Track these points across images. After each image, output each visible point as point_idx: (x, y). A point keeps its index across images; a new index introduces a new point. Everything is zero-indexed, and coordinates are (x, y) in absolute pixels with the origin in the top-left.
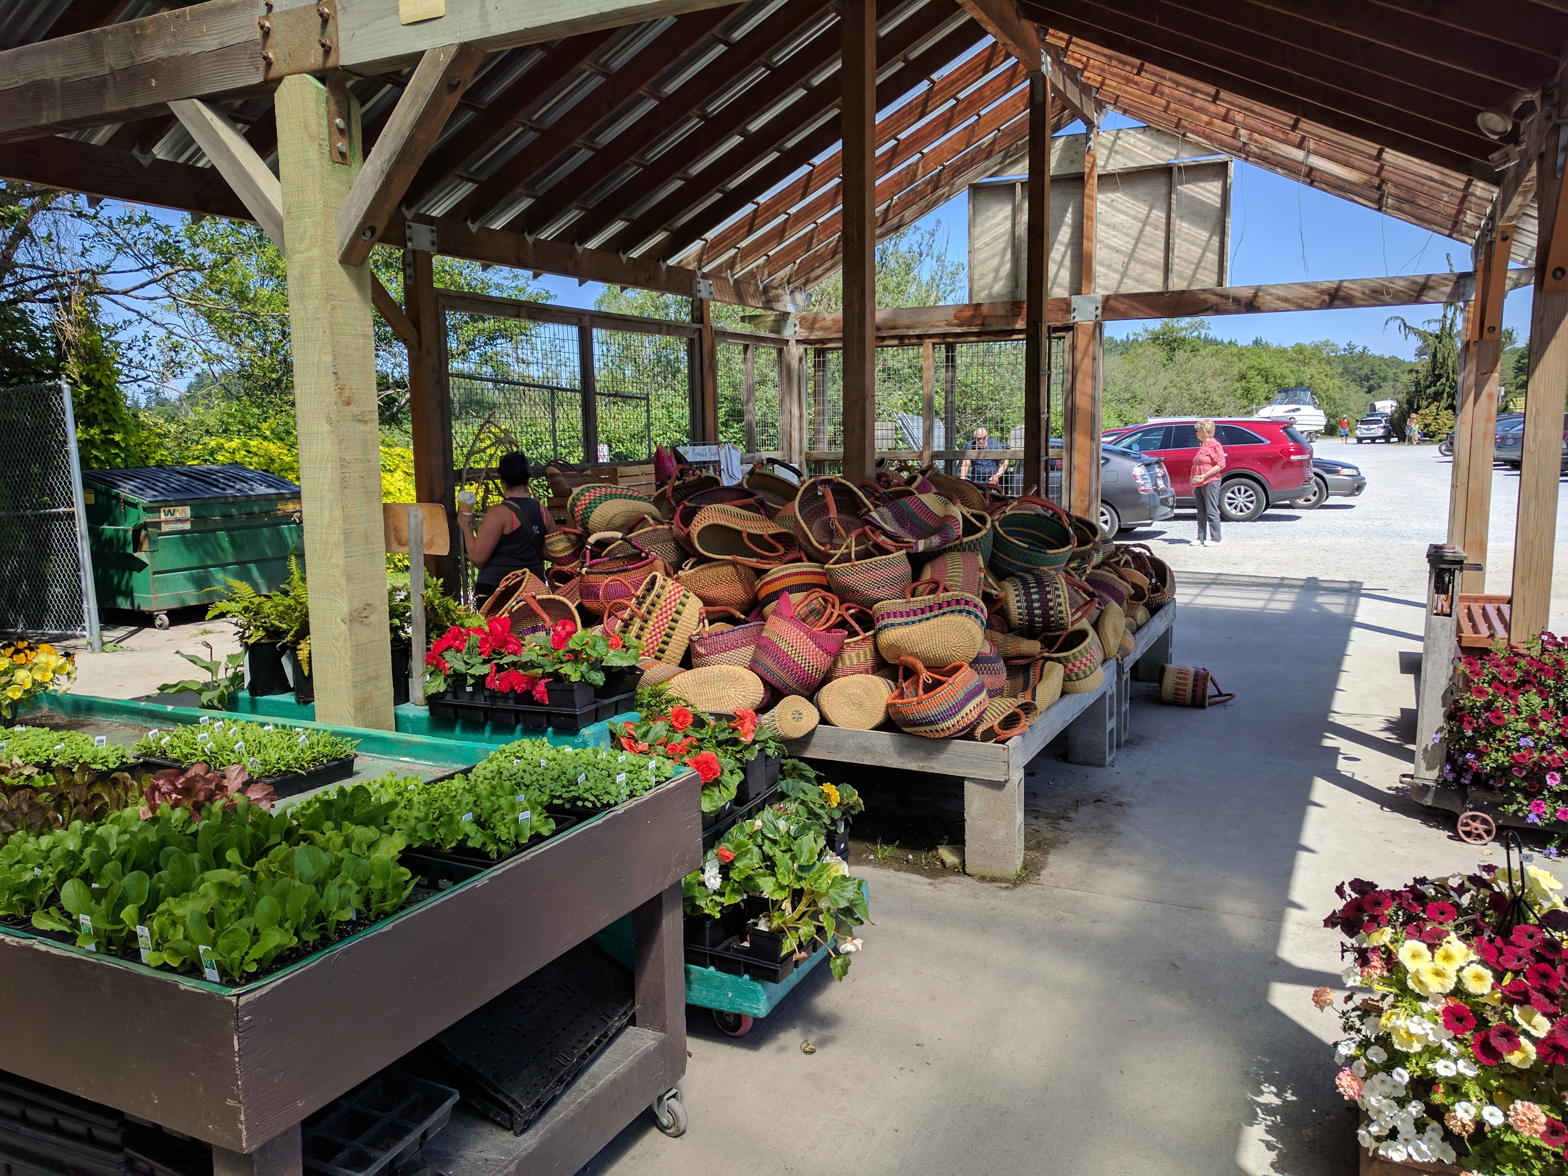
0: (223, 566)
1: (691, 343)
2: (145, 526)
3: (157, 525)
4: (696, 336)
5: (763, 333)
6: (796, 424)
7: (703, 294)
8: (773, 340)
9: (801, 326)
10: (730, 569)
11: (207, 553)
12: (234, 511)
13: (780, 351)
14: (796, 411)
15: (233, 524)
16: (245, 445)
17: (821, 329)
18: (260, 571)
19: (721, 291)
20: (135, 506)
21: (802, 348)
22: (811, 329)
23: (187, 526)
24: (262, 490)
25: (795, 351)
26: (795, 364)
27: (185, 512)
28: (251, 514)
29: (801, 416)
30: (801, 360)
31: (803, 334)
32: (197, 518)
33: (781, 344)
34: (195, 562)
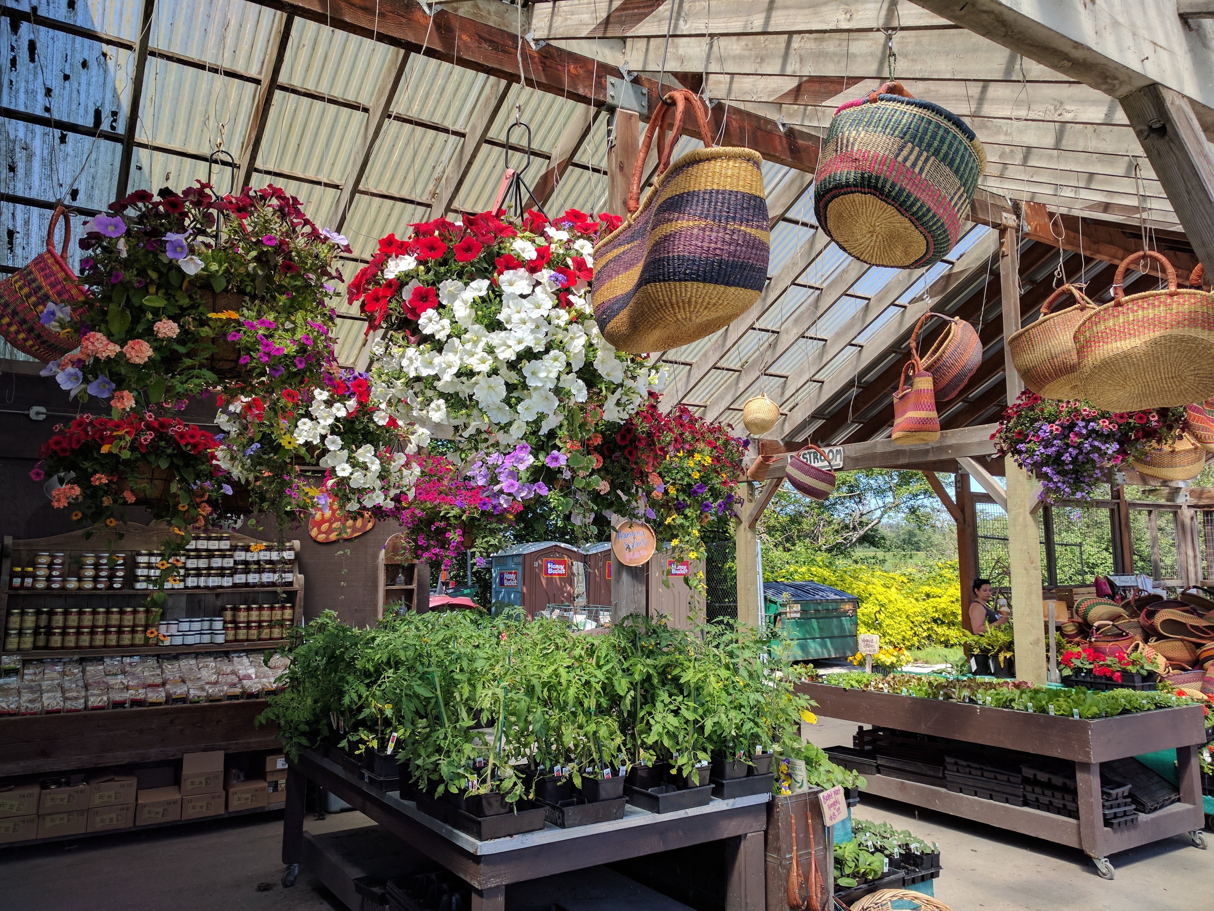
0: (814, 639)
1: (1112, 511)
2: (780, 614)
3: (785, 613)
4: (1115, 507)
5: (1162, 501)
6: (1191, 561)
7: (1119, 481)
8: (1169, 506)
9: (1191, 496)
10: (1180, 643)
11: (807, 632)
12: (820, 608)
13: (1175, 514)
14: (1190, 553)
15: (818, 615)
16: (809, 570)
17: (1208, 498)
18: (832, 643)
19: (1131, 478)
20: (775, 603)
21: (1192, 511)
22: (1200, 497)
23: (798, 615)
24: (833, 596)
25: (1187, 513)
26: (1188, 521)
27: (797, 607)
28: (828, 610)
29: (1195, 556)
30: (1192, 518)
31: (1194, 501)
32: (804, 611)
33: (1176, 510)
34: (801, 636)
